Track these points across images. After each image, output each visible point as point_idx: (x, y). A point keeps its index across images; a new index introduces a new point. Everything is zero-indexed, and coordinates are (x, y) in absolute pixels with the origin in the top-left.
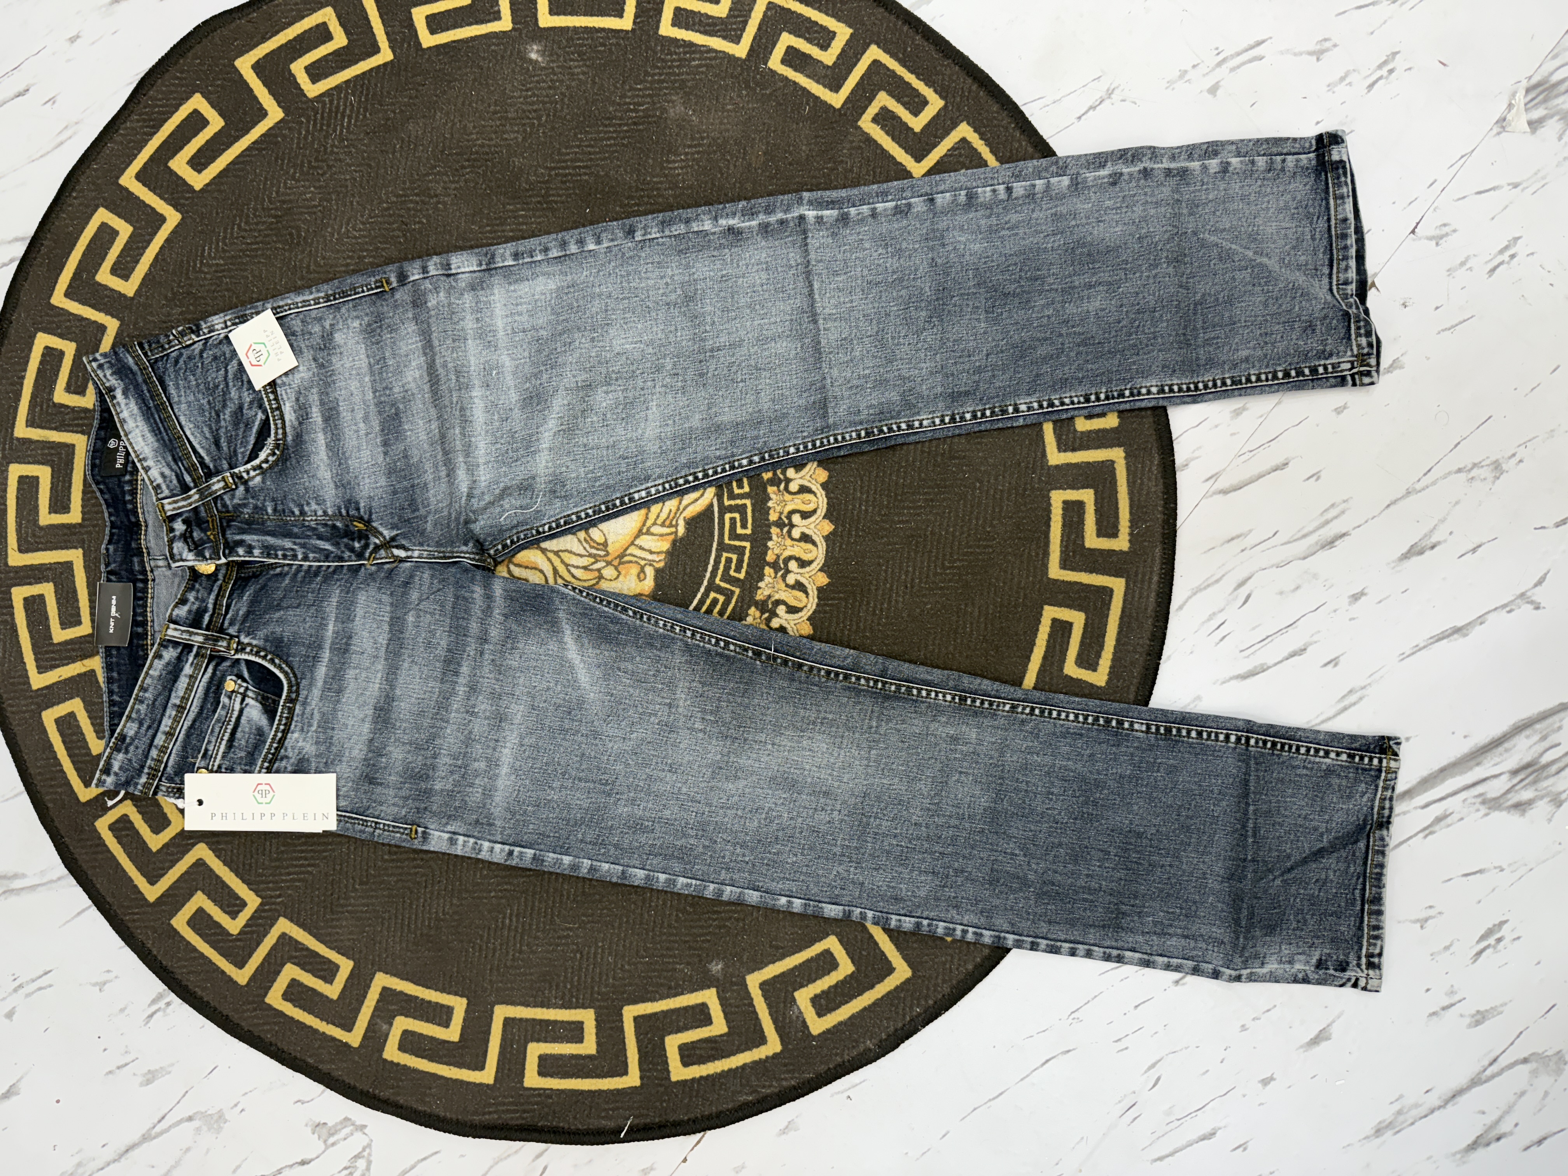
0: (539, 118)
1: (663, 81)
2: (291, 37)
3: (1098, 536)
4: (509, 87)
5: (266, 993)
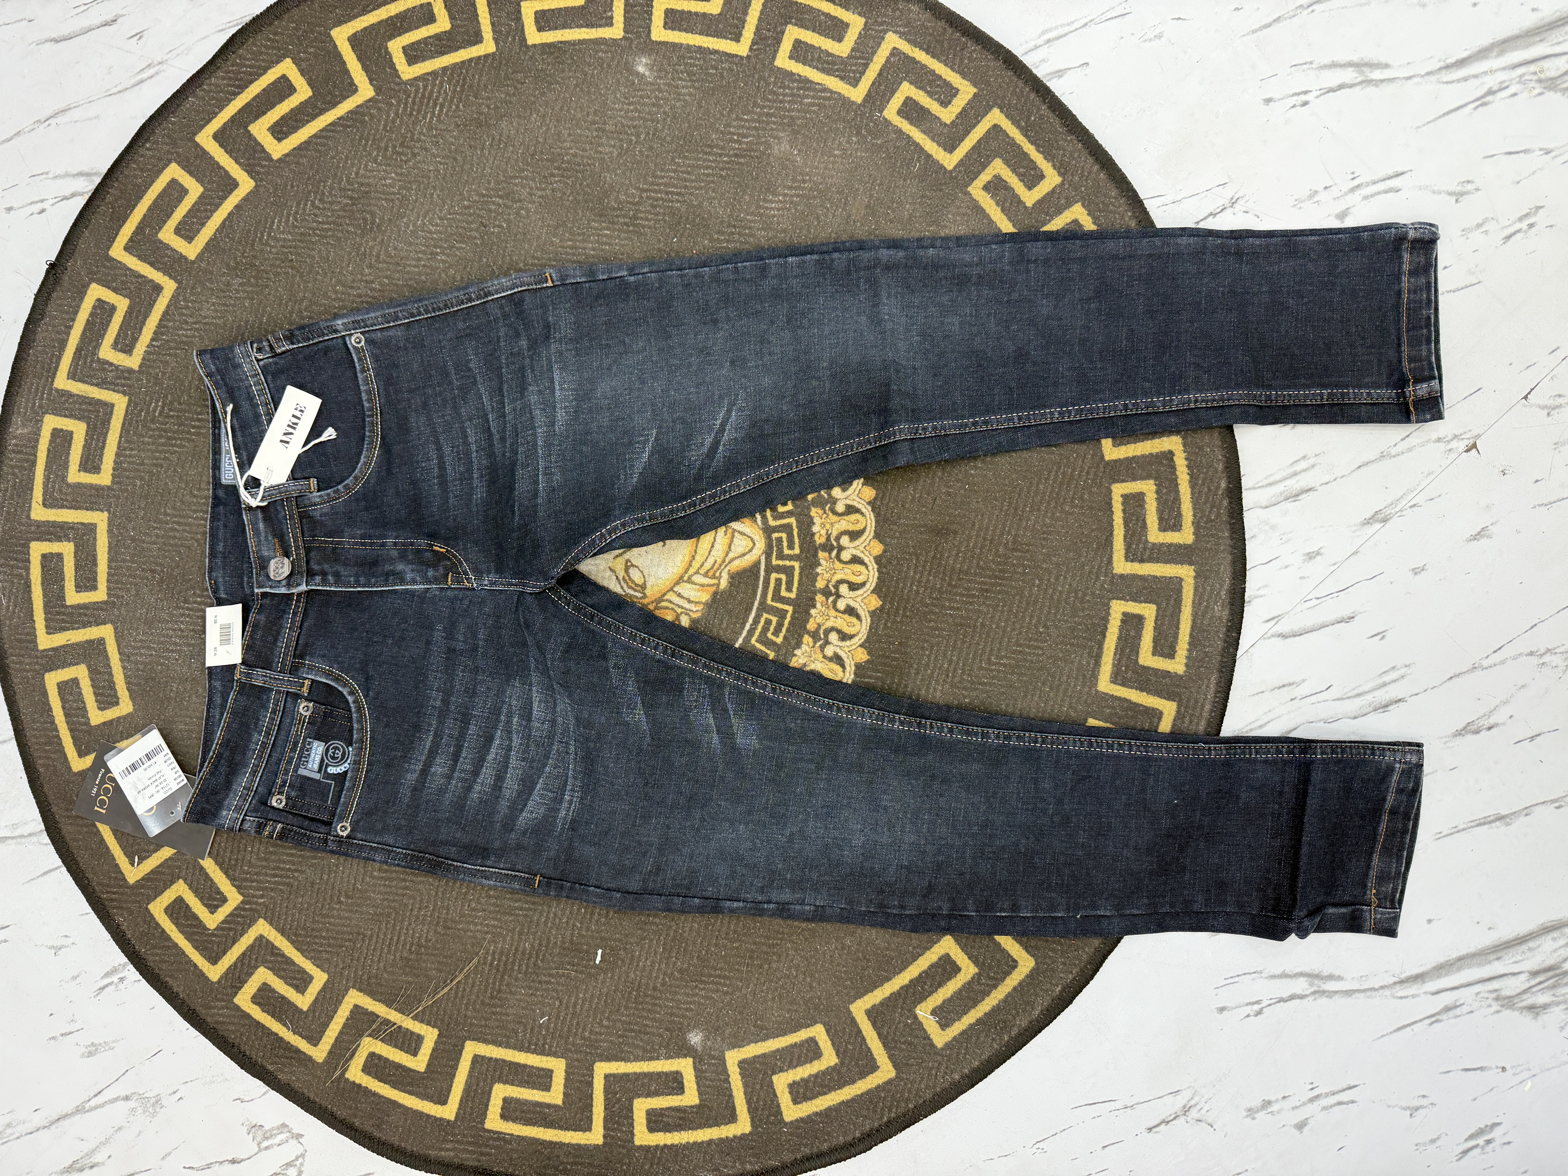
0: (638, 136)
1: (772, 115)
2: (393, 14)
3: (1154, 654)
4: (611, 97)
5: (236, 994)
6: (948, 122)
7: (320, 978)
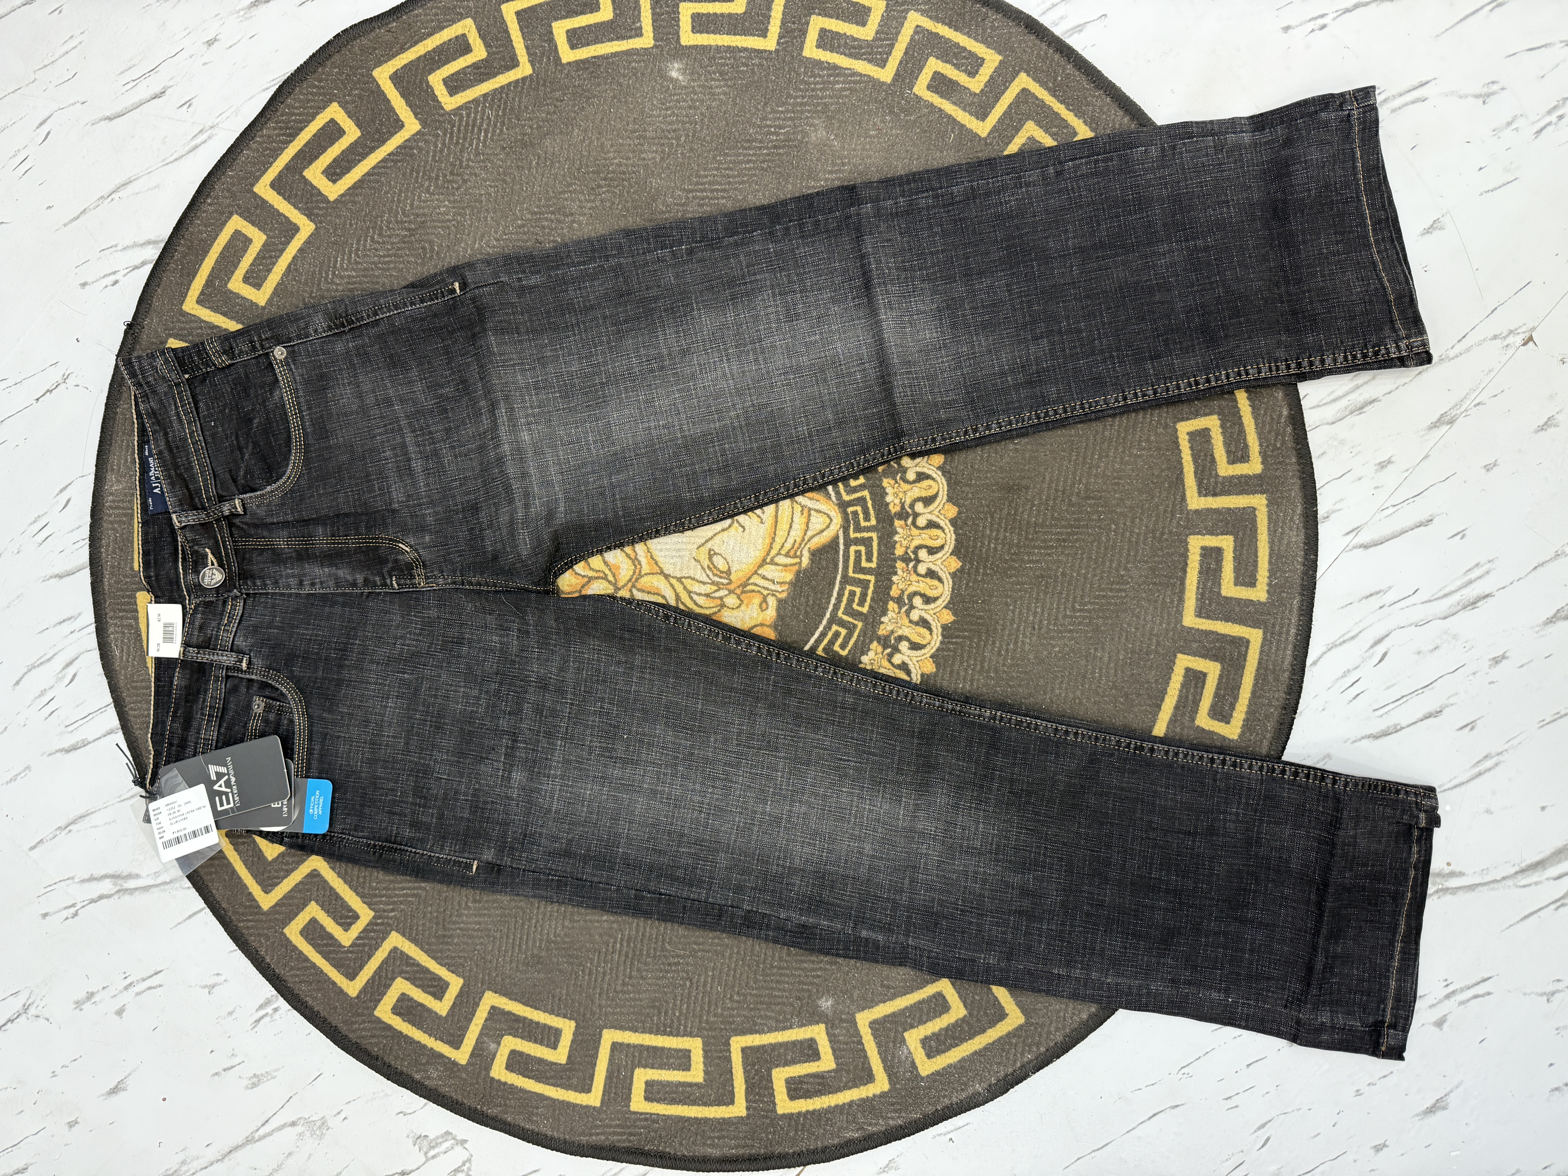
0: (678, 138)
1: (805, 104)
2: (430, 49)
3: (1236, 584)
4: (648, 105)
5: (376, 1006)
6: (978, 91)
7: (455, 983)
